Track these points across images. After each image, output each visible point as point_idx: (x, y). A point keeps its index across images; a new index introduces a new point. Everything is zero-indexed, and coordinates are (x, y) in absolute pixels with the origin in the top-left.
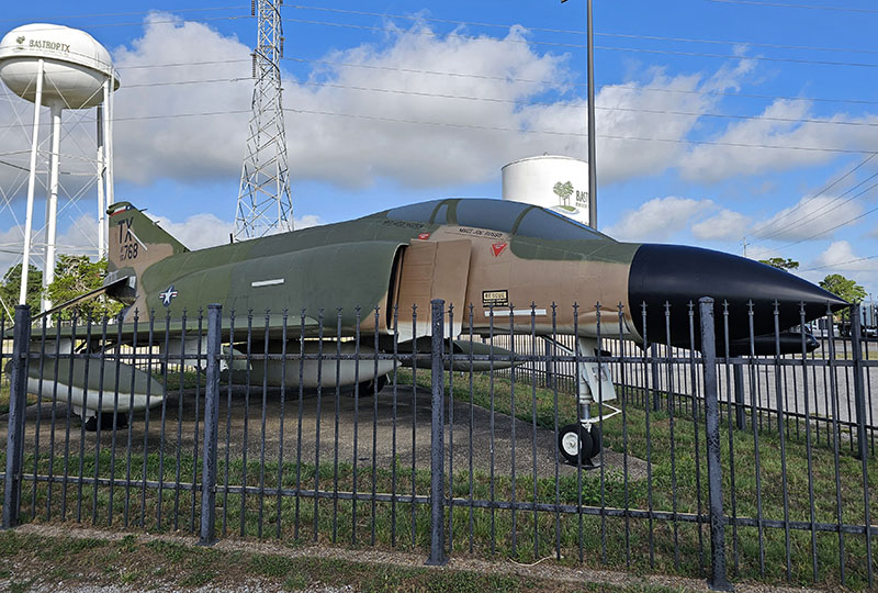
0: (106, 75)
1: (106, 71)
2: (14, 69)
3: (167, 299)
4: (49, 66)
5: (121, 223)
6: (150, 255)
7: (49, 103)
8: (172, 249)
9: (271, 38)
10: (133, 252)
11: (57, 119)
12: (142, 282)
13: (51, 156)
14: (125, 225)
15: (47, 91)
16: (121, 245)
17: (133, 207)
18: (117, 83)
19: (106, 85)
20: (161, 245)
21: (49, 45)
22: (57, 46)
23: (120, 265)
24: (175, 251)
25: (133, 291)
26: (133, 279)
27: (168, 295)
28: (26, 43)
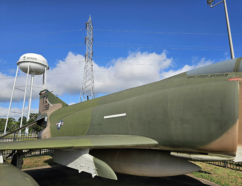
0: (46, 66)
1: (46, 65)
2: (23, 65)
3: (59, 126)
4: (31, 64)
5: (44, 97)
6: (54, 108)
7: (31, 73)
8: (62, 105)
9: (90, 51)
10: (47, 107)
11: (33, 77)
12: (49, 119)
13: (31, 87)
14: (45, 98)
15: (30, 70)
16: (43, 105)
17: (48, 91)
18: (48, 68)
19: (45, 68)
20: (57, 104)
21: (31, 58)
22: (34, 58)
23: (42, 113)
24: (63, 106)
25: (46, 122)
26: (46, 118)
27: (59, 124)
28: (26, 58)
